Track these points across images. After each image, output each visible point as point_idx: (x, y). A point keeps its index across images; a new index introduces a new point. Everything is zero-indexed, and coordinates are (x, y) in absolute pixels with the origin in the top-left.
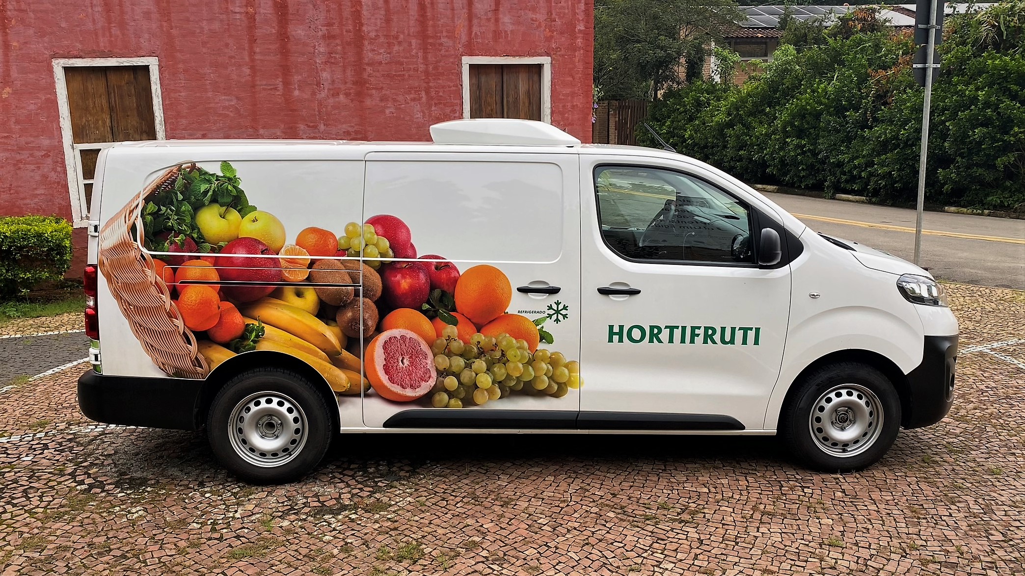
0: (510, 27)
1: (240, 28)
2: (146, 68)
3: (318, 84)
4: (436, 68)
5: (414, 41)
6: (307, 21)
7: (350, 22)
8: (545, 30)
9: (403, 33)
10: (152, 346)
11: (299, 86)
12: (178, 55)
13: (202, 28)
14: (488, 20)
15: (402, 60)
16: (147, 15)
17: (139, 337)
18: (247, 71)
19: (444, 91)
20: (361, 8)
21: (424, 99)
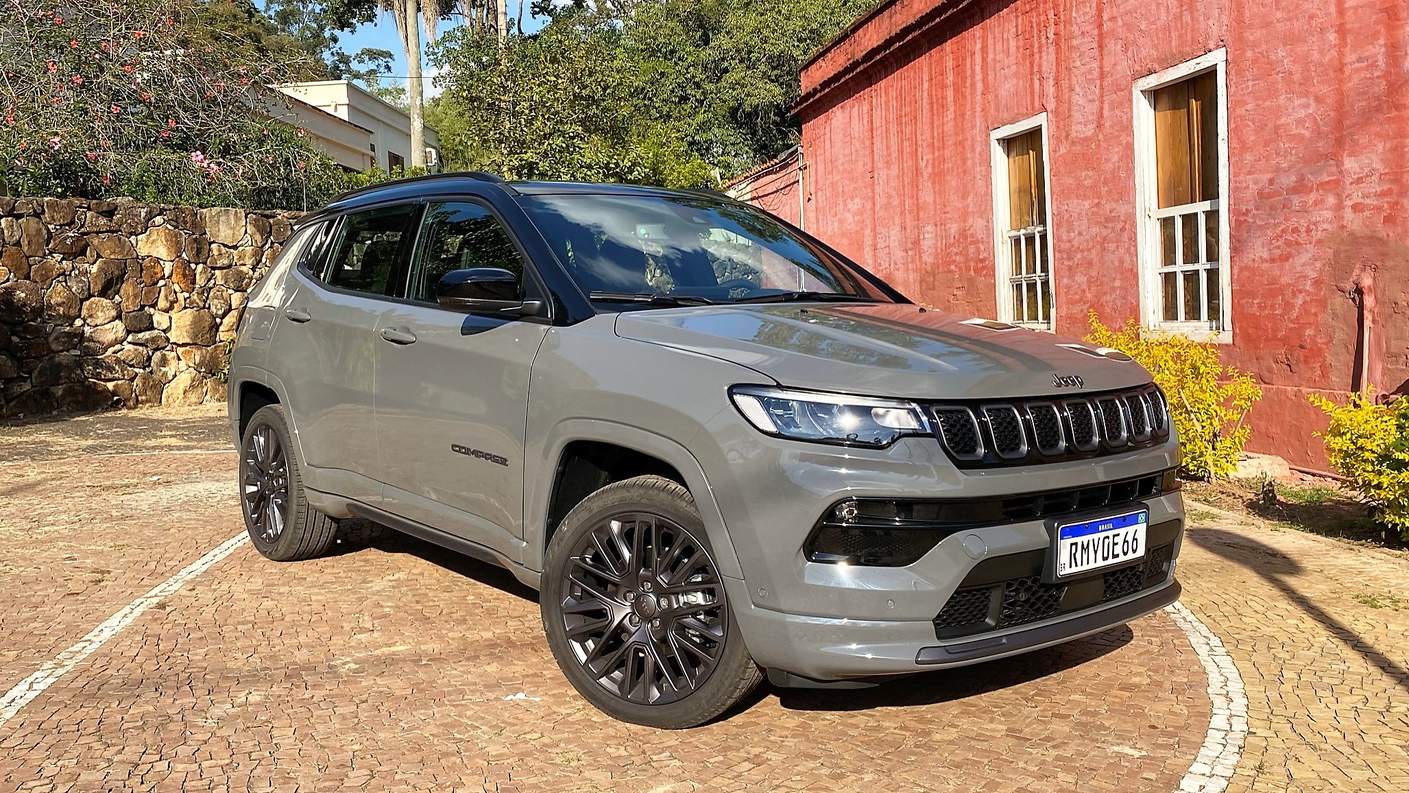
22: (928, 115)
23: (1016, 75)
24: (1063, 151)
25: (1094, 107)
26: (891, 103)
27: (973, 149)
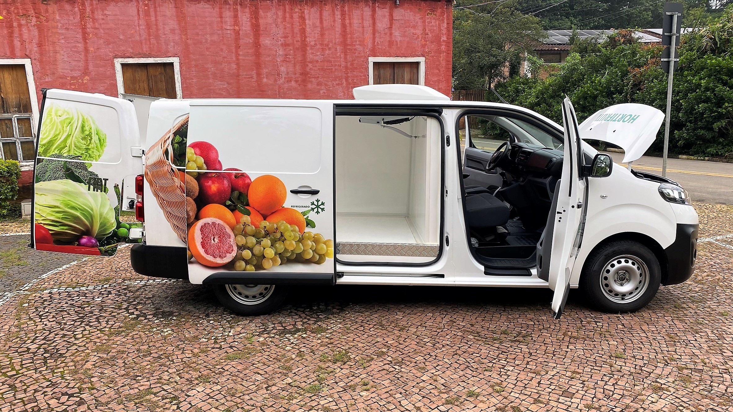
0: (399, 39)
1: (230, 39)
2: (172, 64)
3: (278, 75)
4: (352, 64)
5: (338, 48)
6: (272, 35)
7: (298, 36)
8: (421, 40)
9: (332, 42)
10: (178, 227)
11: (267, 76)
12: (192, 56)
13: (206, 39)
14: (386, 34)
15: (331, 59)
16: (173, 31)
17: (169, 221)
18: (234, 66)
19: (357, 79)
20: (305, 26)
21: (344, 84)
24: (47, 79)
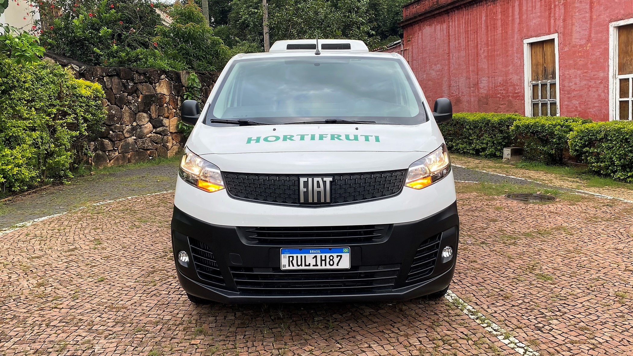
22: (485, 31)
23: (539, 17)
24: (566, 49)
25: (587, 33)
26: (461, 25)
27: (512, 46)
